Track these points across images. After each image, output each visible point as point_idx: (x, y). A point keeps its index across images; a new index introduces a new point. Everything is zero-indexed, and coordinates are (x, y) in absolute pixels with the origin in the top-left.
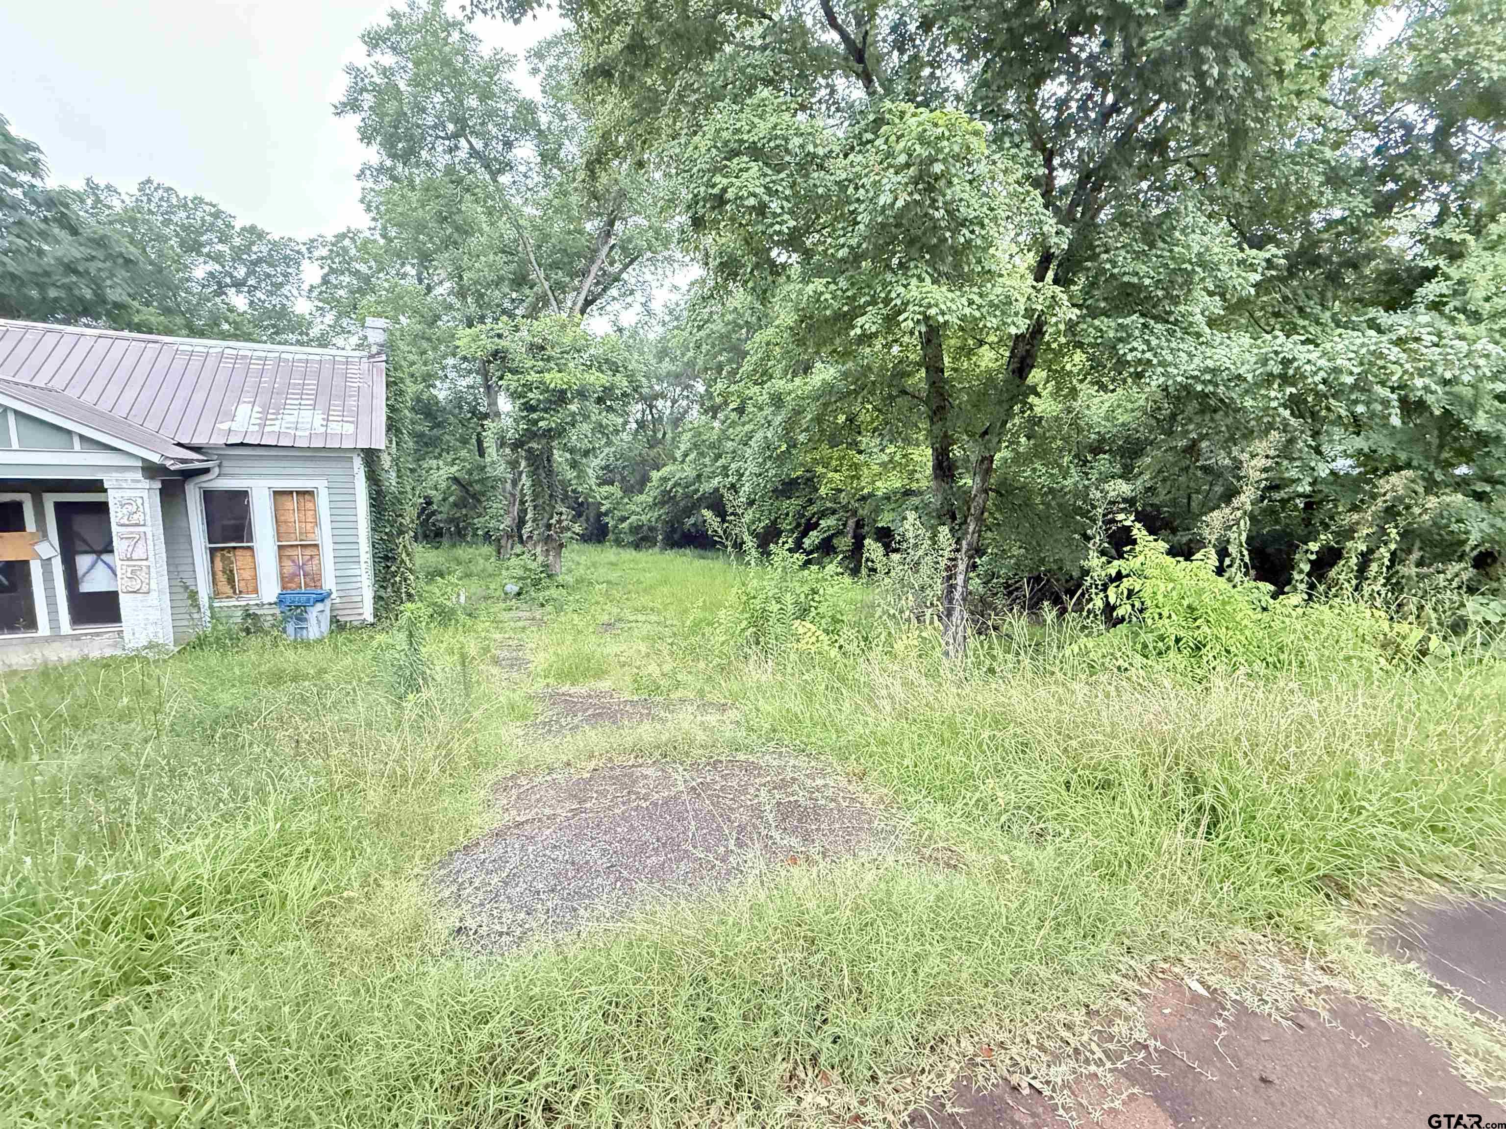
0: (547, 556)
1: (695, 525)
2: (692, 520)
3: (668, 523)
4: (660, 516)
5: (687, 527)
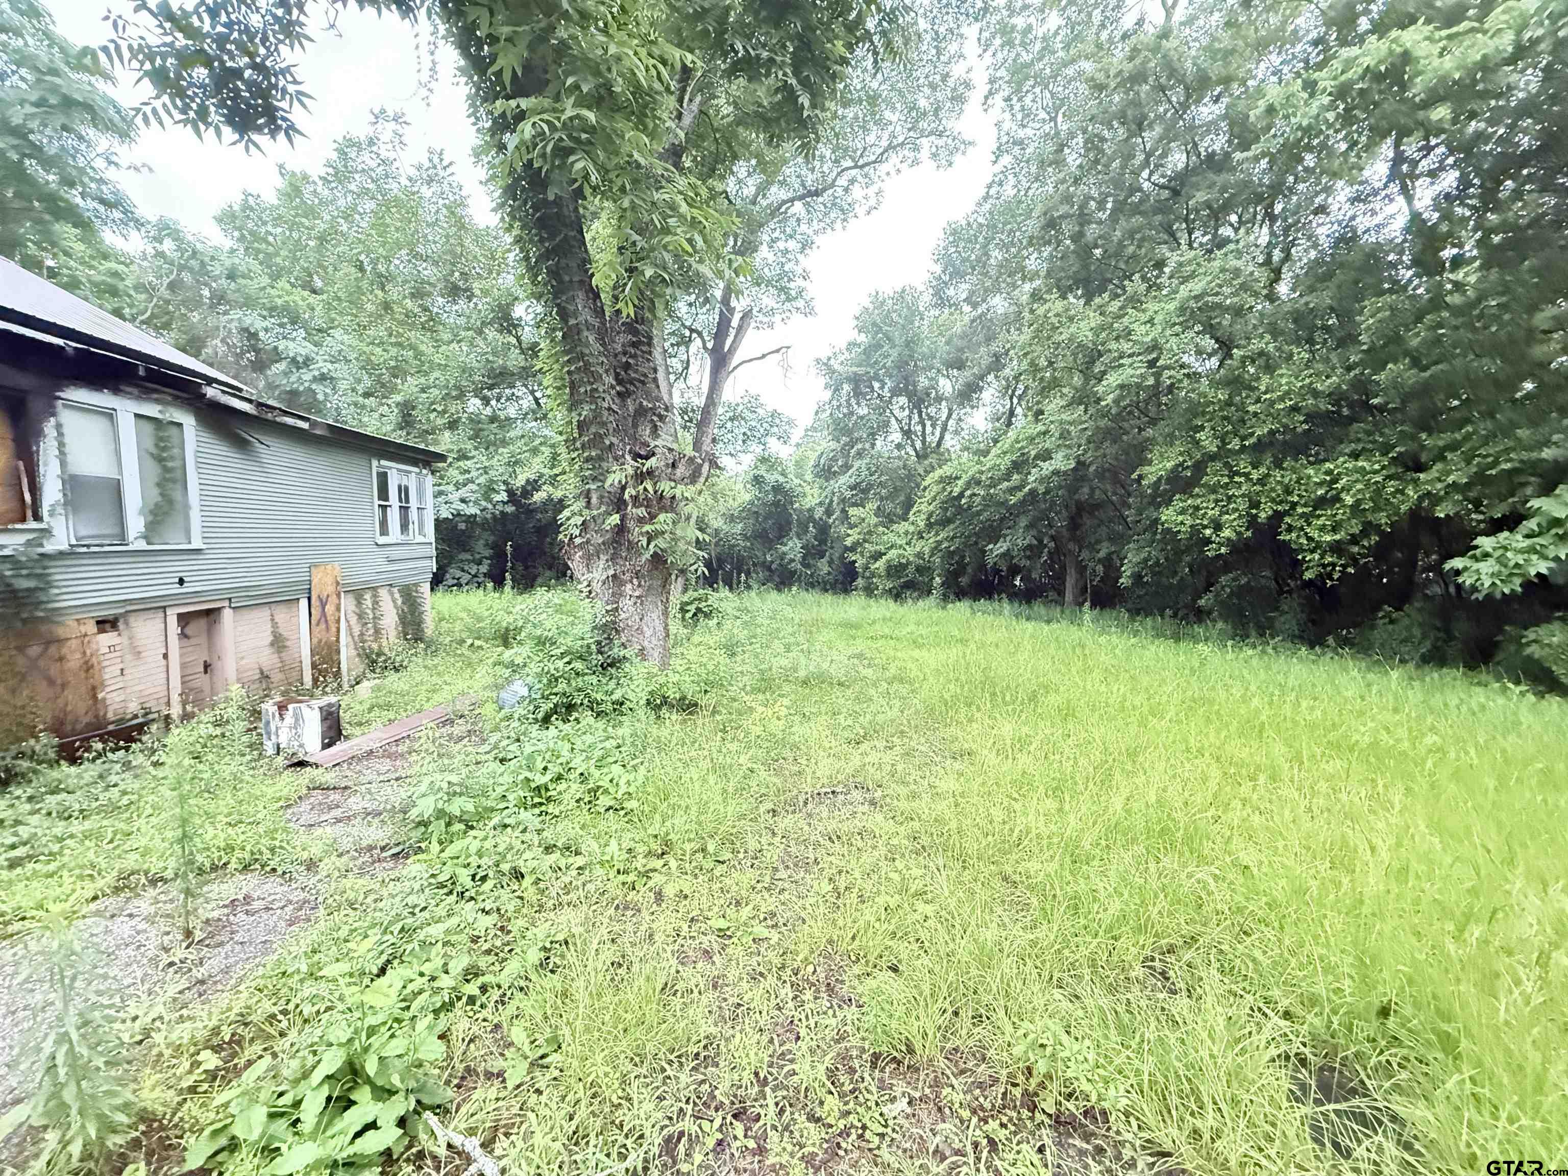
1: (1007, 555)
2: (1001, 547)
3: (951, 554)
4: (939, 543)
5: (990, 561)
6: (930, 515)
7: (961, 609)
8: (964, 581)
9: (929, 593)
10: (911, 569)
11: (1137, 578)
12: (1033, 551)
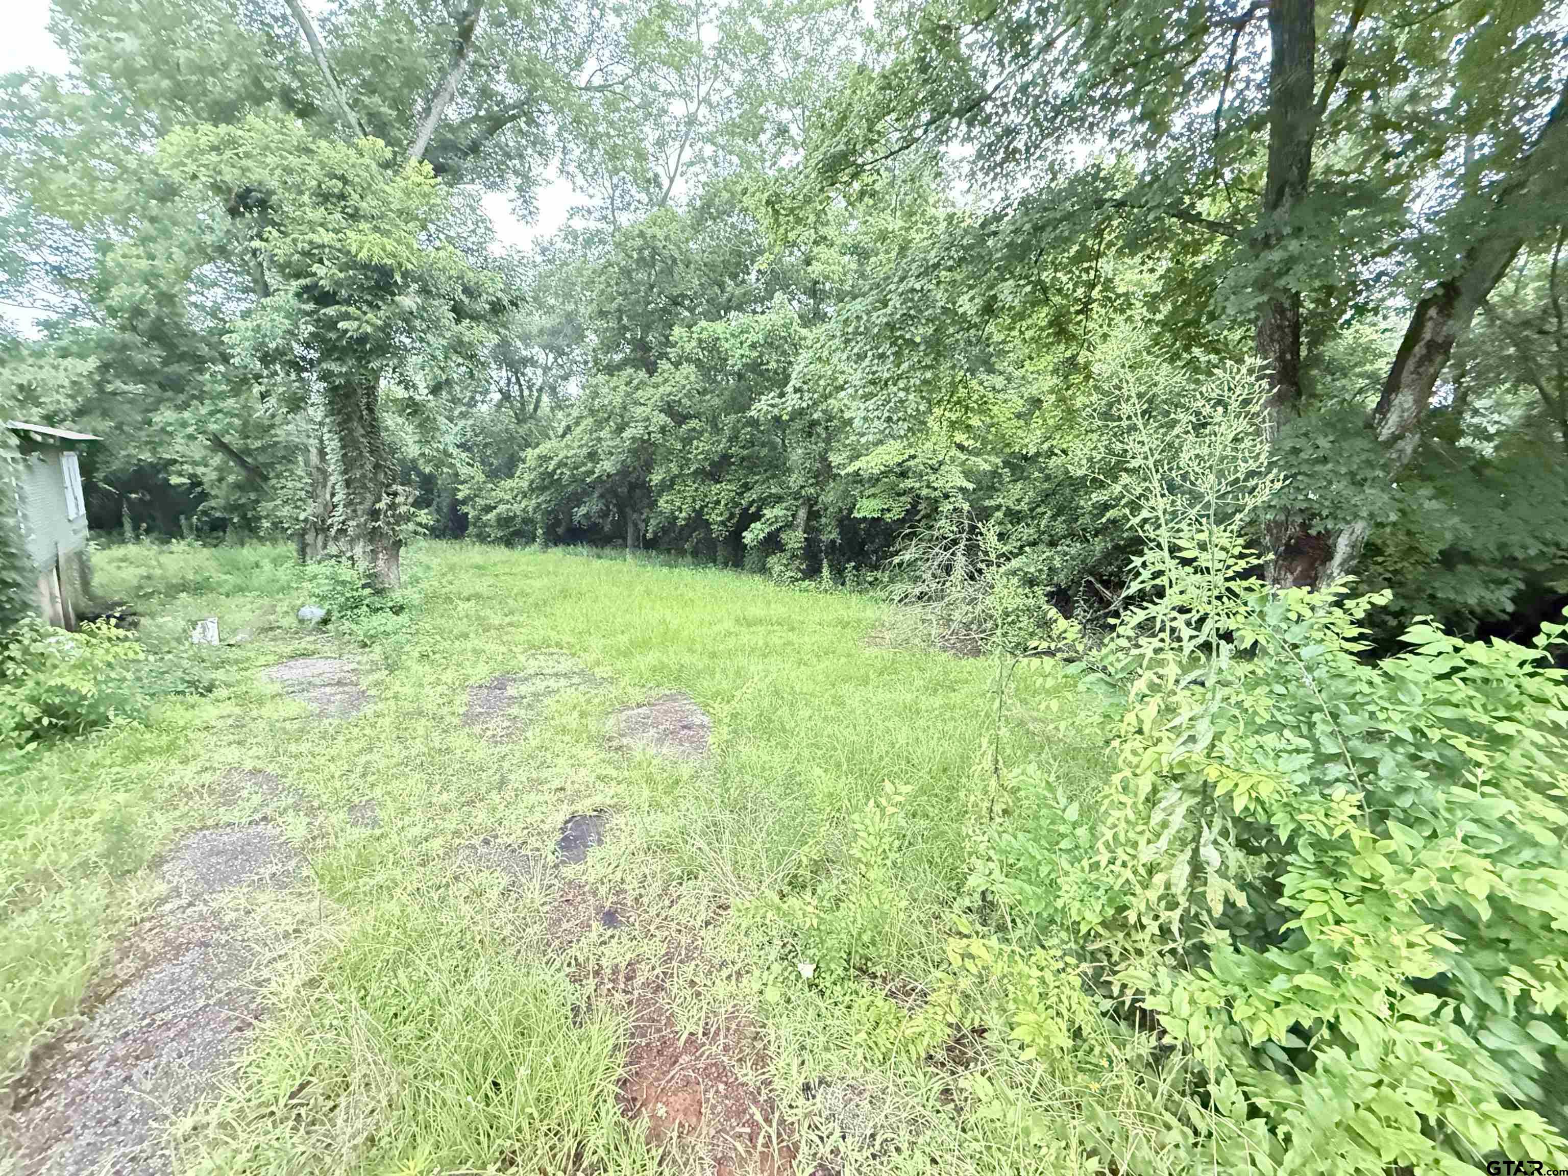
0: (374, 560)
1: (587, 516)
2: (583, 510)
3: (549, 513)
4: (539, 505)
5: (576, 519)
6: (532, 482)
7: (557, 553)
8: (560, 531)
9: (534, 540)
10: (519, 520)
11: (655, 533)
12: (604, 514)
